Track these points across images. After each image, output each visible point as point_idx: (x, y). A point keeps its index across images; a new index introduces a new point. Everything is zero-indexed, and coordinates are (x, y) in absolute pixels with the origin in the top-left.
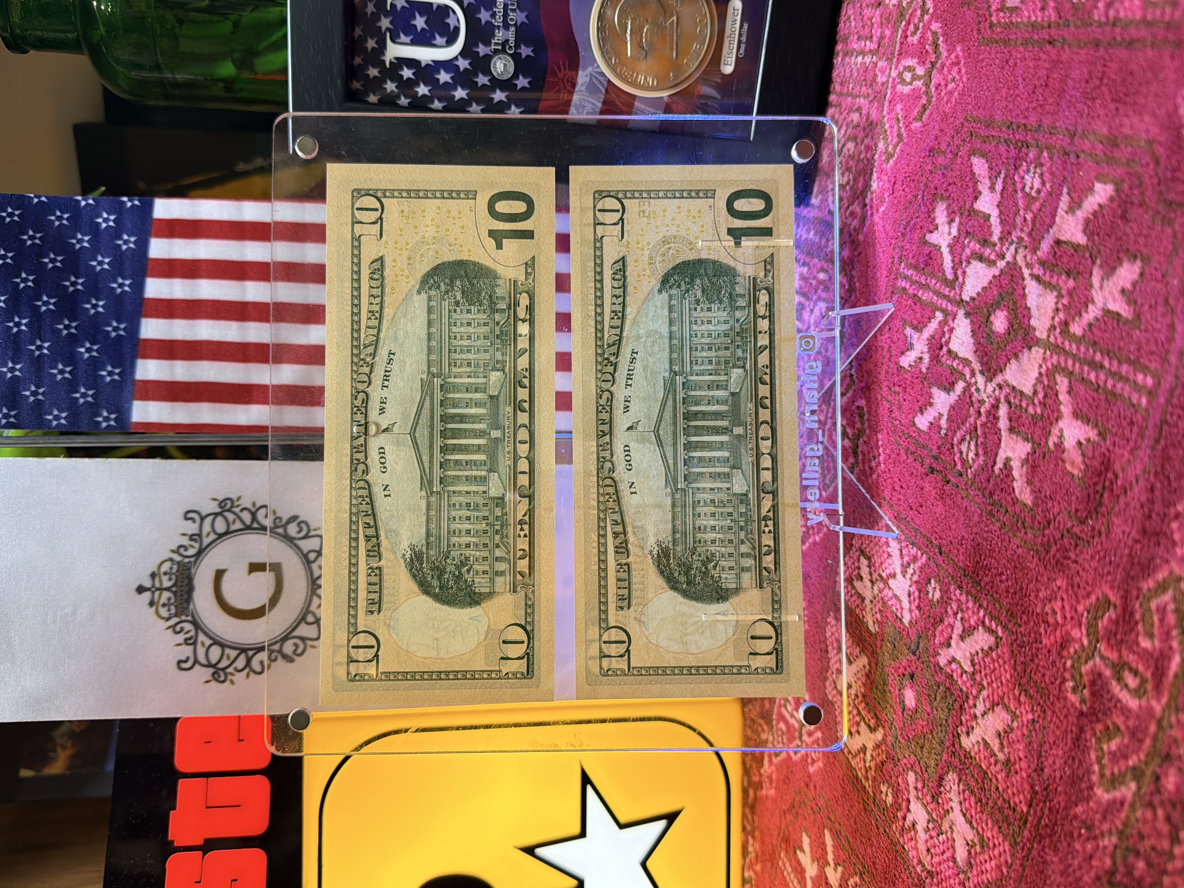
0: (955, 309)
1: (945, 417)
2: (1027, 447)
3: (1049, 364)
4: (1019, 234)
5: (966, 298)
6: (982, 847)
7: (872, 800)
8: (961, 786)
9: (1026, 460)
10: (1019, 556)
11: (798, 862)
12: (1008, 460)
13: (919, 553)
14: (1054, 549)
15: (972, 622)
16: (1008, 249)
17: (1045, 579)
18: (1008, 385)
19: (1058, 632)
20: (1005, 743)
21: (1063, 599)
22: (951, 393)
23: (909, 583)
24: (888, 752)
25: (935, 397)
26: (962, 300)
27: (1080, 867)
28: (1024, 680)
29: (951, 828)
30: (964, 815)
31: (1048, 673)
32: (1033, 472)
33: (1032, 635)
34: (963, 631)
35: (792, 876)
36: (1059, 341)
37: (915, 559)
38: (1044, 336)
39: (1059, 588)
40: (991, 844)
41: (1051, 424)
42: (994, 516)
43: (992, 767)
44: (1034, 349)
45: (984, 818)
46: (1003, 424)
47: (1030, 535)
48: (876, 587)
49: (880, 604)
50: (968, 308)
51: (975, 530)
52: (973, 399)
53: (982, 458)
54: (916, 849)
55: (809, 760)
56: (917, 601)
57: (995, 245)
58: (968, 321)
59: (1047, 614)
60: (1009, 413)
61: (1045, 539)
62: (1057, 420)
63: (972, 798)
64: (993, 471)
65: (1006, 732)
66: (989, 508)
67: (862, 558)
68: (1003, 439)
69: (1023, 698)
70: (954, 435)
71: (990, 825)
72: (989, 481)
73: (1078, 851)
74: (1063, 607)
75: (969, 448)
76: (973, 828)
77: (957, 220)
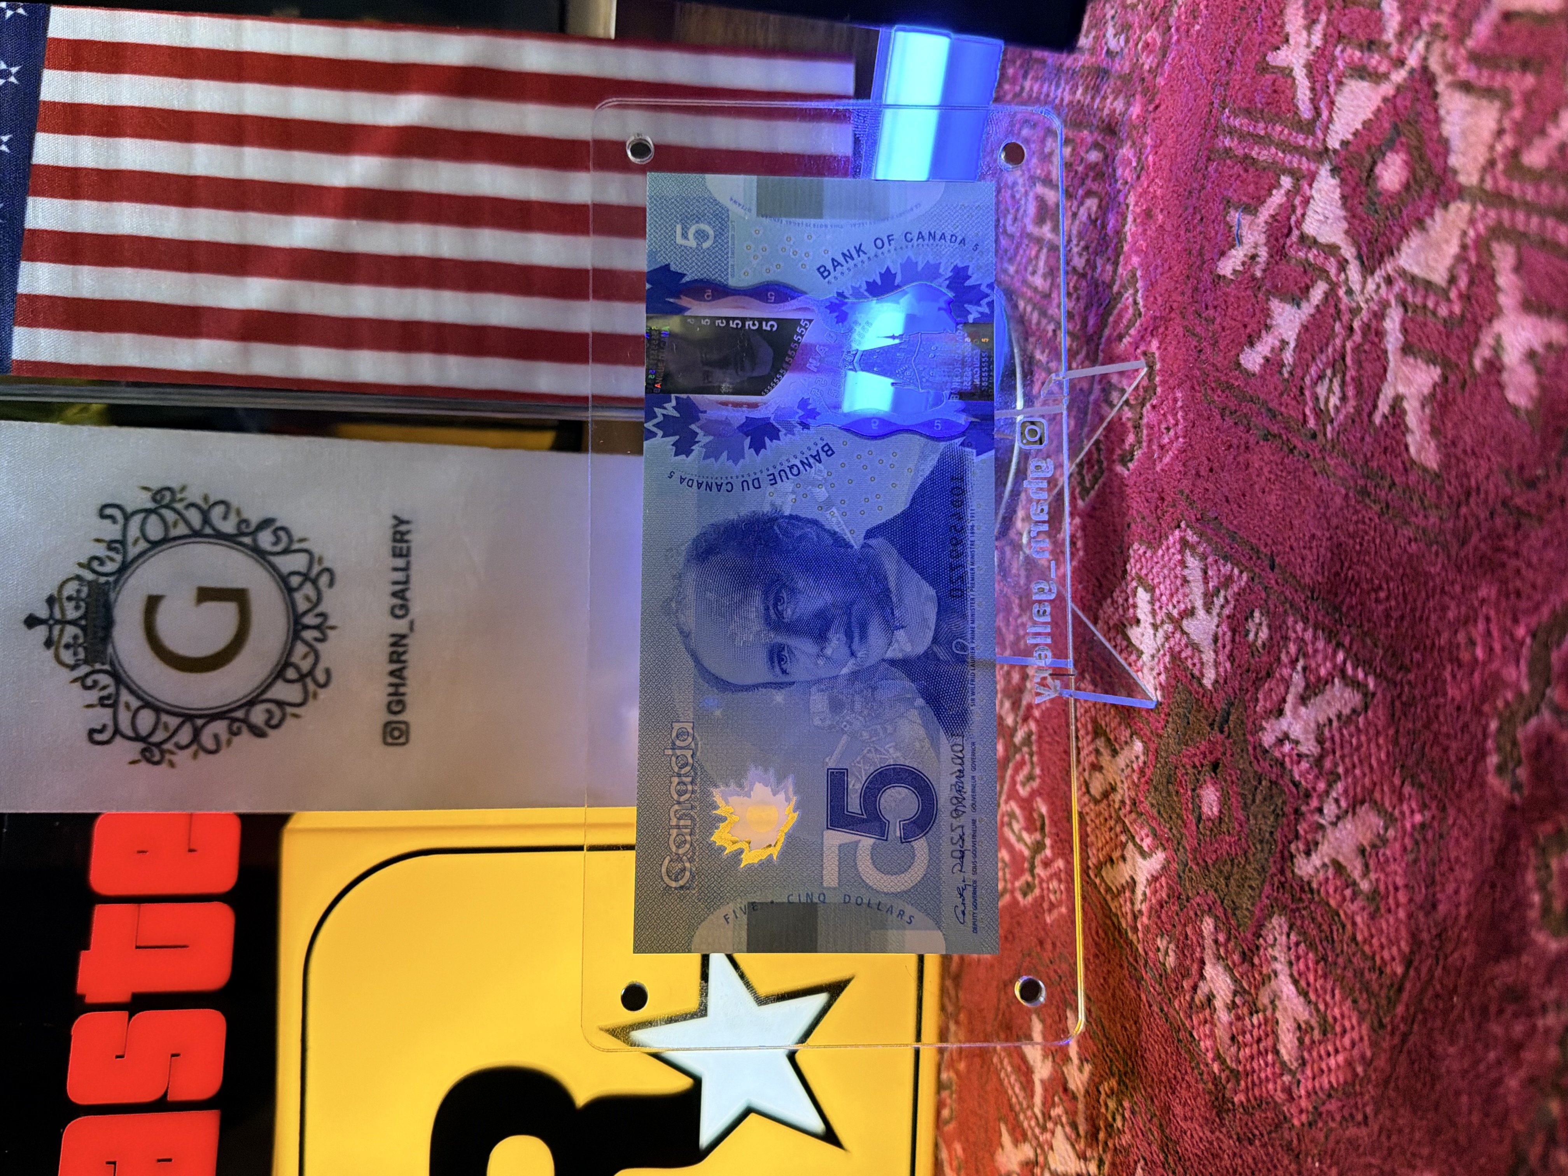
0: (1313, 167)
1: (1292, 345)
2: (1436, 373)
3: (1481, 227)
4: (1434, 18)
5: (1334, 143)
6: (1324, 1033)
7: (1142, 963)
8: (1293, 938)
9: (1433, 395)
10: (1411, 557)
11: (1023, 1058)
12: (1398, 399)
13: (1236, 571)
14: (1475, 538)
15: (1323, 672)
16: (1411, 48)
17: (1458, 588)
18: (1403, 273)
19: (1476, 675)
20: (1372, 863)
21: (1488, 619)
22: (1304, 305)
23: (1216, 620)
24: (1170, 887)
25: (1275, 316)
26: (1326, 149)
27: (1499, 1062)
28: (1411, 762)
29: (1272, 1002)
30: (1296, 982)
31: (1454, 745)
32: (1442, 415)
33: (1430, 684)
34: (1307, 687)
35: (1013, 1079)
36: (1503, 183)
37: (1228, 580)
38: (1474, 180)
39: (1483, 601)
40: (1338, 1029)
41: (1479, 327)
42: (1369, 496)
43: (1347, 903)
44: (1453, 207)
45: (1329, 987)
46: (1393, 340)
47: (1432, 520)
48: (1161, 634)
49: (1167, 659)
50: (1336, 161)
51: (1334, 522)
52: (1343, 307)
53: (1352, 403)
54: (1212, 1035)
55: (1046, 905)
56: (1228, 648)
57: (1388, 45)
58: (1334, 182)
59: (1458, 646)
60: (1403, 323)
61: (1461, 524)
62: (1490, 321)
63: (1311, 955)
64: (1371, 421)
65: (1374, 846)
66: (1361, 482)
67: (1140, 590)
68: (1392, 365)
69: (1407, 789)
70: (1306, 371)
71: (1338, 996)
72: (1362, 439)
73: (1496, 1038)
74: (1489, 633)
75: (1330, 390)
76: (1309, 1002)
77: (1323, 18)
